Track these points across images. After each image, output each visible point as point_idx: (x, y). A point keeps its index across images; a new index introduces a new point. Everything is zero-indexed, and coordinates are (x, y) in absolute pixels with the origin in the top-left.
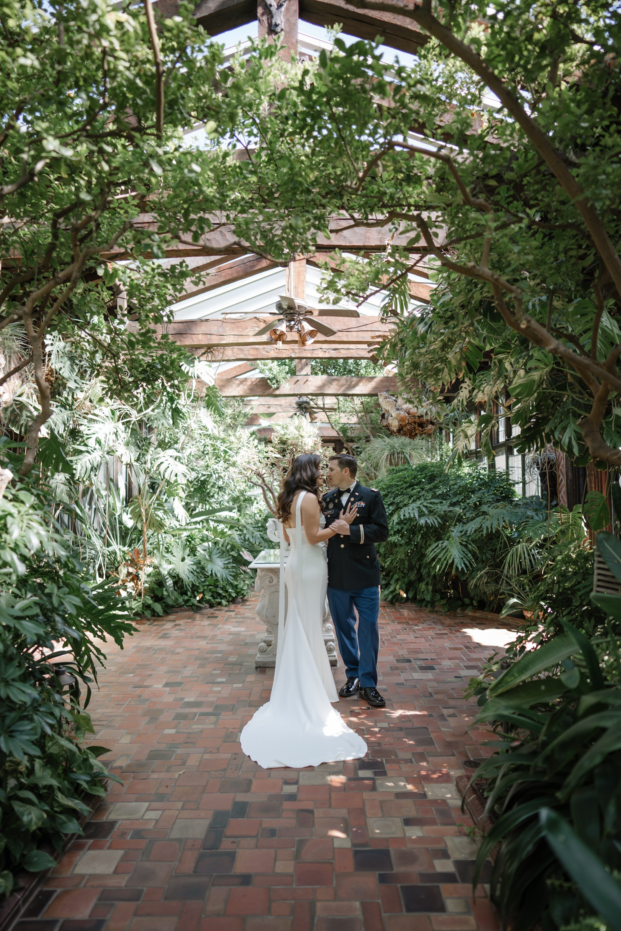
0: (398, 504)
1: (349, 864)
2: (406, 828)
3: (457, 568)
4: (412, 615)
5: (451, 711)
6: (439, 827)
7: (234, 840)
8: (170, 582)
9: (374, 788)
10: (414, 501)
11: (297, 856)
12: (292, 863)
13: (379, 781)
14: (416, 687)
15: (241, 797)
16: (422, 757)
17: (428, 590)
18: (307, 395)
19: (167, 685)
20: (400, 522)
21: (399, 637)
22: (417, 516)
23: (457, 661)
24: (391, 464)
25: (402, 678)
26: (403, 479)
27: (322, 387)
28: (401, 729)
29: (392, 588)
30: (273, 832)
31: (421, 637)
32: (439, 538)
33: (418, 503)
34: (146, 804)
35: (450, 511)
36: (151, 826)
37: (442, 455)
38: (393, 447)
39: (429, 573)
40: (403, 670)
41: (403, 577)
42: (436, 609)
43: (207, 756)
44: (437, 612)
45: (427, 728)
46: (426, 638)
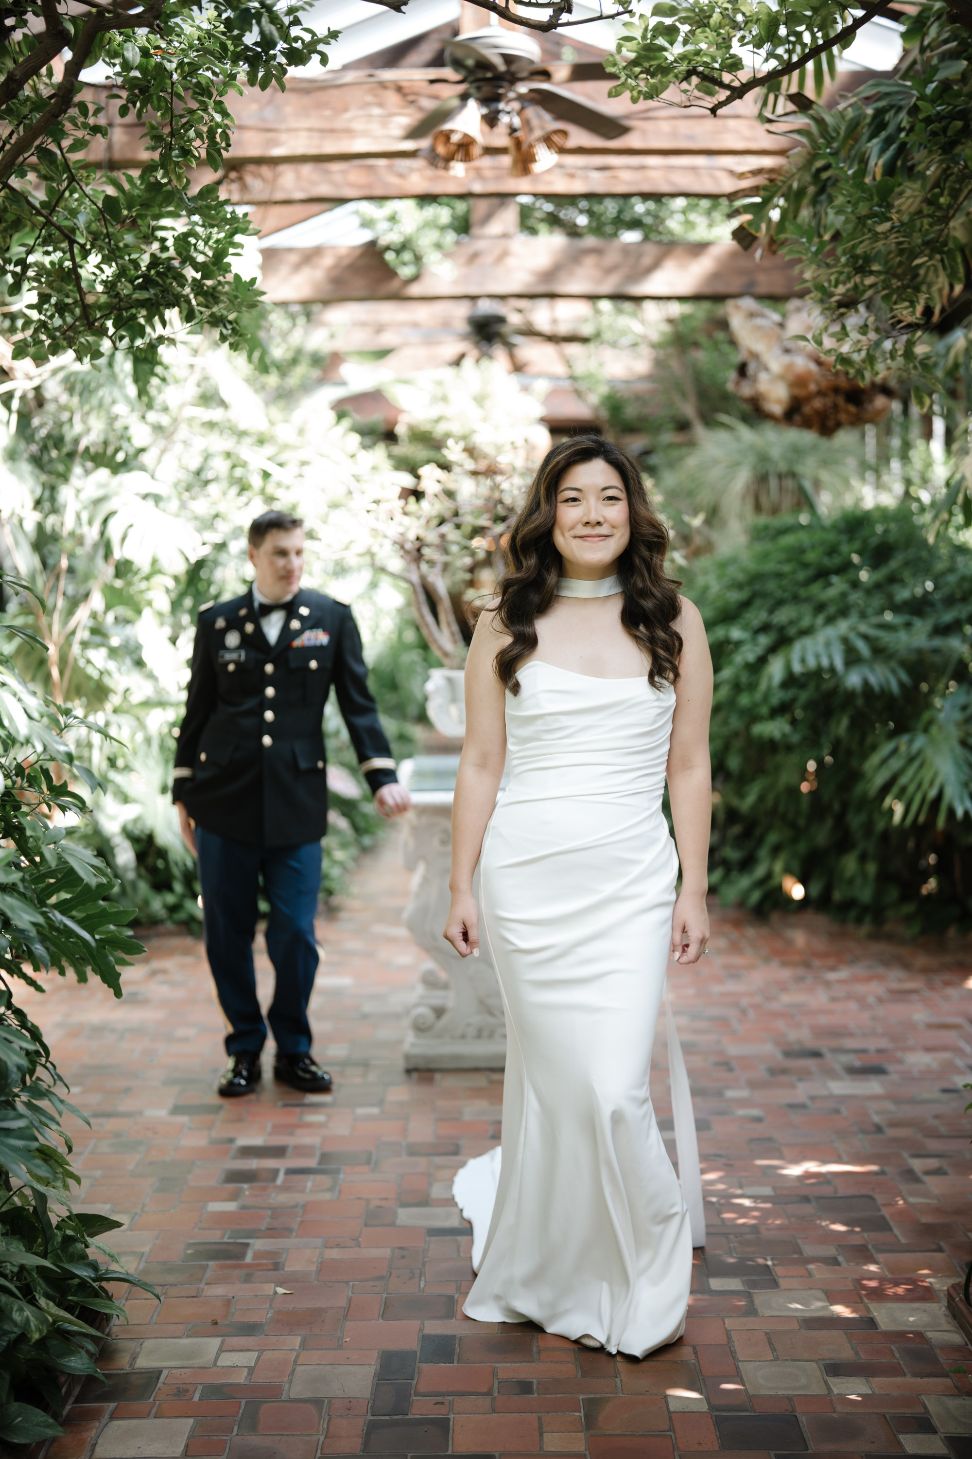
0: (781, 629)
1: (709, 1439)
2: (831, 1381)
3: (951, 812)
4: (820, 944)
5: (933, 1163)
6: (909, 1379)
7: (439, 1399)
8: (125, 856)
9: (751, 1311)
10: (830, 620)
11: (590, 1422)
12: (581, 1435)
13: (761, 1297)
14: (837, 1111)
15: (435, 1327)
16: (864, 1254)
17: (864, 875)
18: (503, 298)
19: (177, 1110)
20: (790, 681)
21: (786, 999)
22: (839, 663)
23: (946, 1055)
24: (758, 508)
25: (801, 1092)
26: (796, 554)
27: (550, 274)
28: (806, 1199)
29: (760, 871)
30: (525, 1387)
31: (849, 997)
32: (903, 728)
33: (843, 626)
34: (216, 1342)
35: (936, 651)
36: (241, 1378)
37: (908, 482)
38: (763, 458)
39: (868, 827)
40: (804, 1075)
41: (794, 840)
42: (888, 928)
43: (333, 1254)
44: (890, 938)
45: (871, 1198)
46: (861, 1001)
